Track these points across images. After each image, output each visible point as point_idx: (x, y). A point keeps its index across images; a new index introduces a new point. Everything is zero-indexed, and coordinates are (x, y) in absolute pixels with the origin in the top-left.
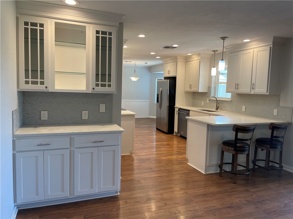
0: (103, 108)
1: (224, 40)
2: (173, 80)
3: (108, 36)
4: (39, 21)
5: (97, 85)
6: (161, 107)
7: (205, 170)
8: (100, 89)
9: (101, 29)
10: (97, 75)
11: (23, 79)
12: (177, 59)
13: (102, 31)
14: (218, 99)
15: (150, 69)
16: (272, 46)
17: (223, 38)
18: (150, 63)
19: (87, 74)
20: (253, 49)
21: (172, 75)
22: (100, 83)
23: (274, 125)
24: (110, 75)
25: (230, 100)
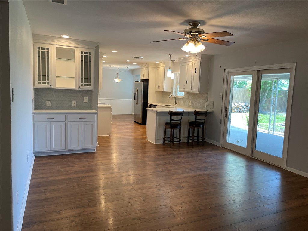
0: (86, 100)
2: (146, 82)
3: (88, 55)
4: (46, 46)
5: (82, 85)
6: (137, 103)
7: (155, 141)
8: (84, 88)
9: (84, 51)
10: (82, 79)
11: (37, 81)
12: (148, 65)
13: (84, 52)
14: (176, 97)
15: (132, 71)
16: (201, 60)
17: (170, 55)
18: (131, 67)
19: (75, 78)
20: (192, 62)
21: (145, 78)
22: (83, 83)
23: (196, 112)
24: (90, 79)
25: (183, 97)
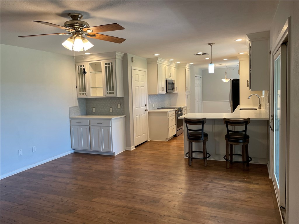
0: (119, 106)
1: (211, 46)
3: (111, 65)
8: (109, 95)
10: (107, 87)
13: (108, 63)
16: (250, 43)
17: (210, 44)
19: (103, 87)
22: (109, 92)
24: (113, 87)
